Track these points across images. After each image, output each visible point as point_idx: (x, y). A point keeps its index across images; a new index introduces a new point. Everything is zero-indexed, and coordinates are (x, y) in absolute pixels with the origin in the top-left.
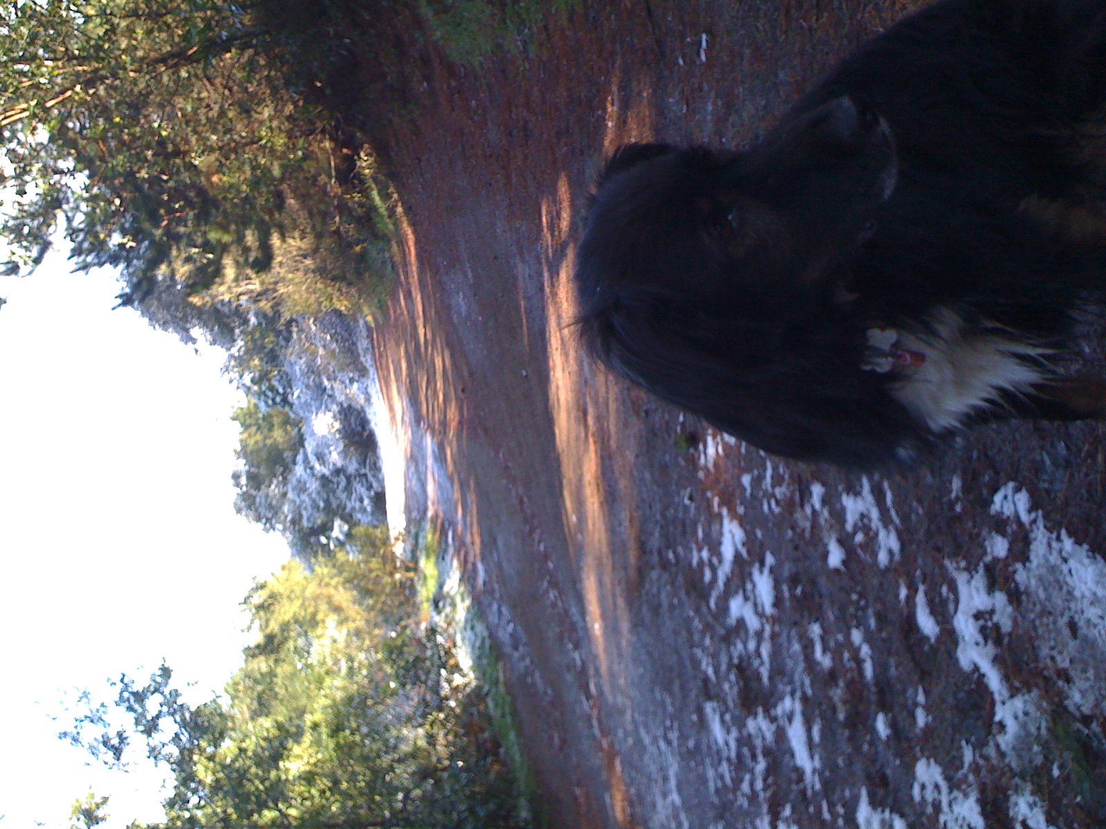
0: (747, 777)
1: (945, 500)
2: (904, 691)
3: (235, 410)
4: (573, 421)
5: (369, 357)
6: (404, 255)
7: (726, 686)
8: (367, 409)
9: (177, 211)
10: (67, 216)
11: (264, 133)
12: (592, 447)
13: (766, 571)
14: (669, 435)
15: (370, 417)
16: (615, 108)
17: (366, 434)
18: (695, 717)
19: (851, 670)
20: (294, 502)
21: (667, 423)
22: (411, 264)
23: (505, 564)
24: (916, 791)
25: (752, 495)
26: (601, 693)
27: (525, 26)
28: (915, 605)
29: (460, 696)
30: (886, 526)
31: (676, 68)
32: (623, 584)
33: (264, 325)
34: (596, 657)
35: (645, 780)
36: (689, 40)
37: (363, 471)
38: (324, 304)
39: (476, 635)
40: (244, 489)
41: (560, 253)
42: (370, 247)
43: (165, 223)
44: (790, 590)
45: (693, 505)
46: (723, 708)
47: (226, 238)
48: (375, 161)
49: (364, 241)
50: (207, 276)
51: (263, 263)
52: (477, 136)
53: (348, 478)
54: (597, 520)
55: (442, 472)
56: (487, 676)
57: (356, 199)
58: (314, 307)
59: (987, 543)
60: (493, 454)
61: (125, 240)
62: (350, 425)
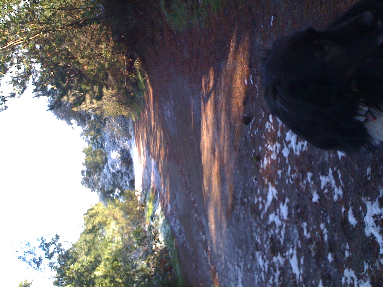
0: (272, 278)
1: (363, 176)
2: (340, 245)
3: (84, 149)
4: (209, 154)
5: (132, 132)
6: (148, 97)
7: (265, 246)
8: (130, 150)
9: (72, 77)
10: (33, 78)
11: (103, 52)
12: (216, 163)
13: (285, 204)
14: (248, 158)
15: (131, 153)
16: (234, 44)
17: (129, 159)
18: (251, 257)
19: (319, 238)
20: (102, 181)
21: (248, 153)
22: (150, 100)
23: (178, 205)
24: (343, 279)
25: (281, 177)
26: (212, 250)
27: (200, 17)
28: (348, 214)
29: (159, 250)
30: (338, 186)
31: (260, 28)
32: (225, 211)
33: (96, 120)
34: (211, 237)
35: (228, 280)
36: (266, 18)
37: (127, 172)
38: (118, 113)
39: (166, 229)
40: (85, 176)
41: (209, 95)
42: (136, 94)
43: (67, 81)
44: (295, 211)
45: (256, 182)
46: (263, 254)
47: (88, 88)
48: (141, 64)
49: (134, 92)
50: (80, 101)
51: (99, 97)
52: (179, 55)
53: (122, 174)
54: (216, 188)
55: (157, 172)
56: (169, 244)
57: (133, 77)
58: (115, 114)
59: (380, 191)
60: (177, 166)
61: (53, 87)
62: (124, 156)
